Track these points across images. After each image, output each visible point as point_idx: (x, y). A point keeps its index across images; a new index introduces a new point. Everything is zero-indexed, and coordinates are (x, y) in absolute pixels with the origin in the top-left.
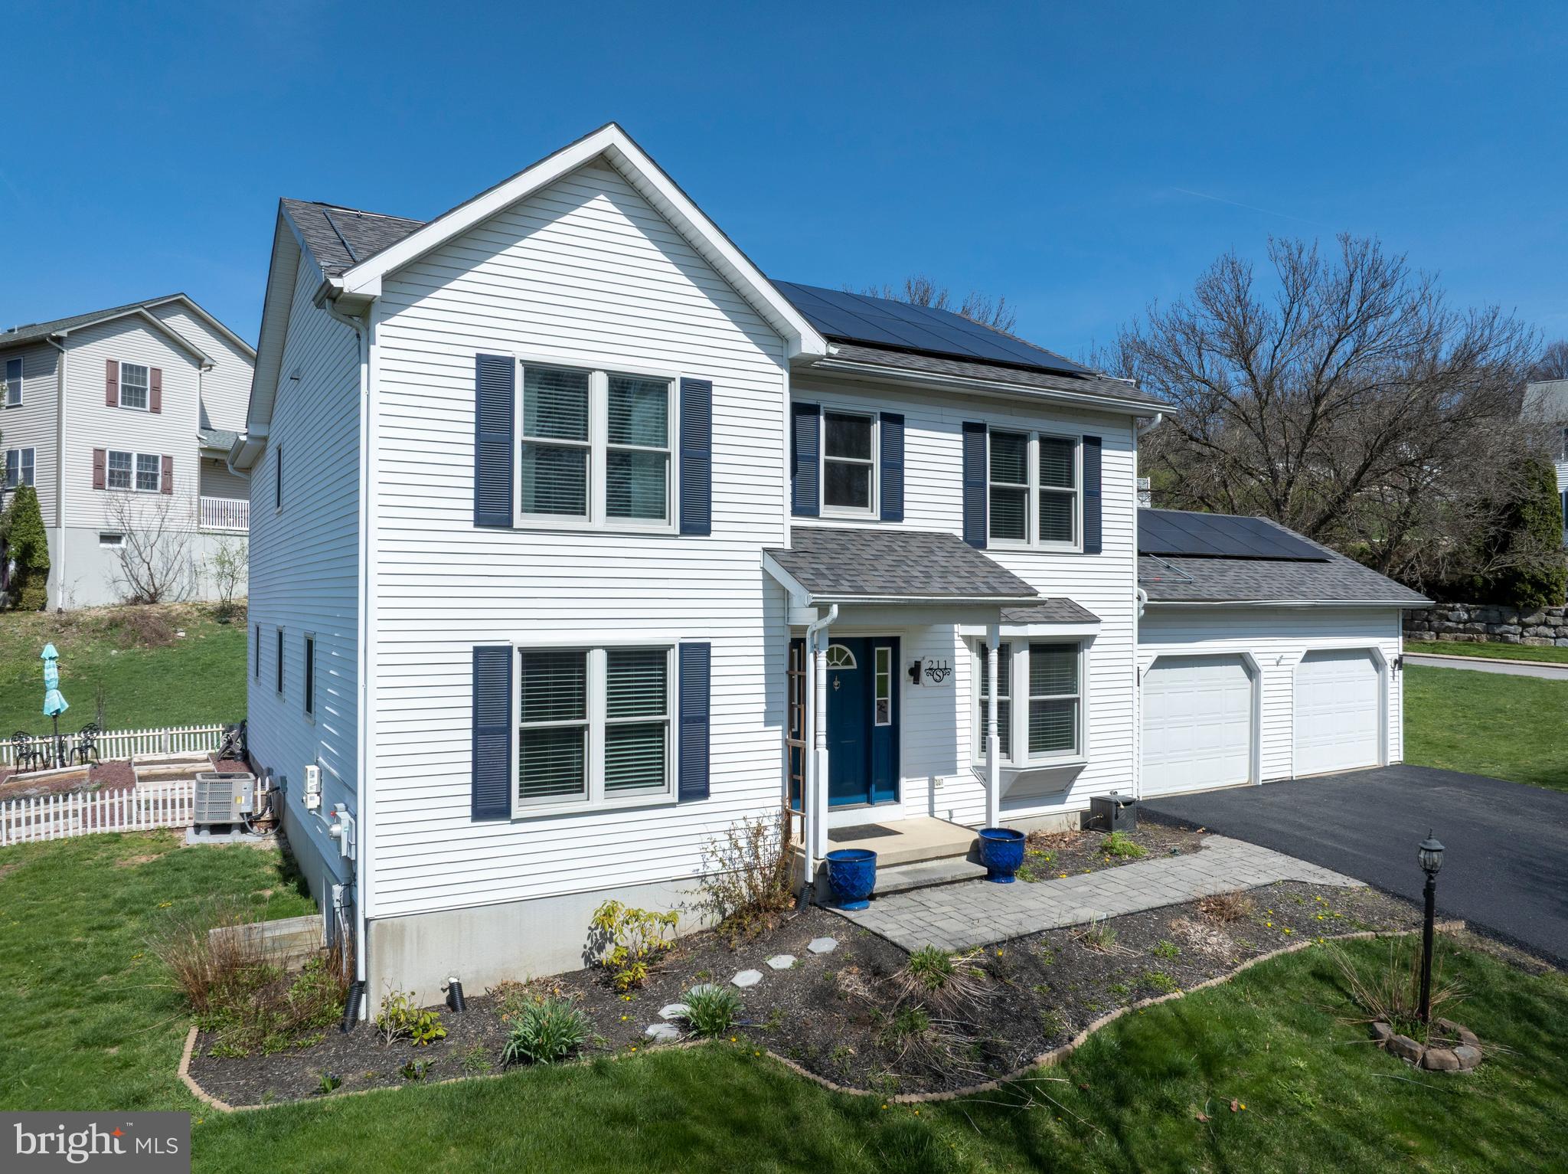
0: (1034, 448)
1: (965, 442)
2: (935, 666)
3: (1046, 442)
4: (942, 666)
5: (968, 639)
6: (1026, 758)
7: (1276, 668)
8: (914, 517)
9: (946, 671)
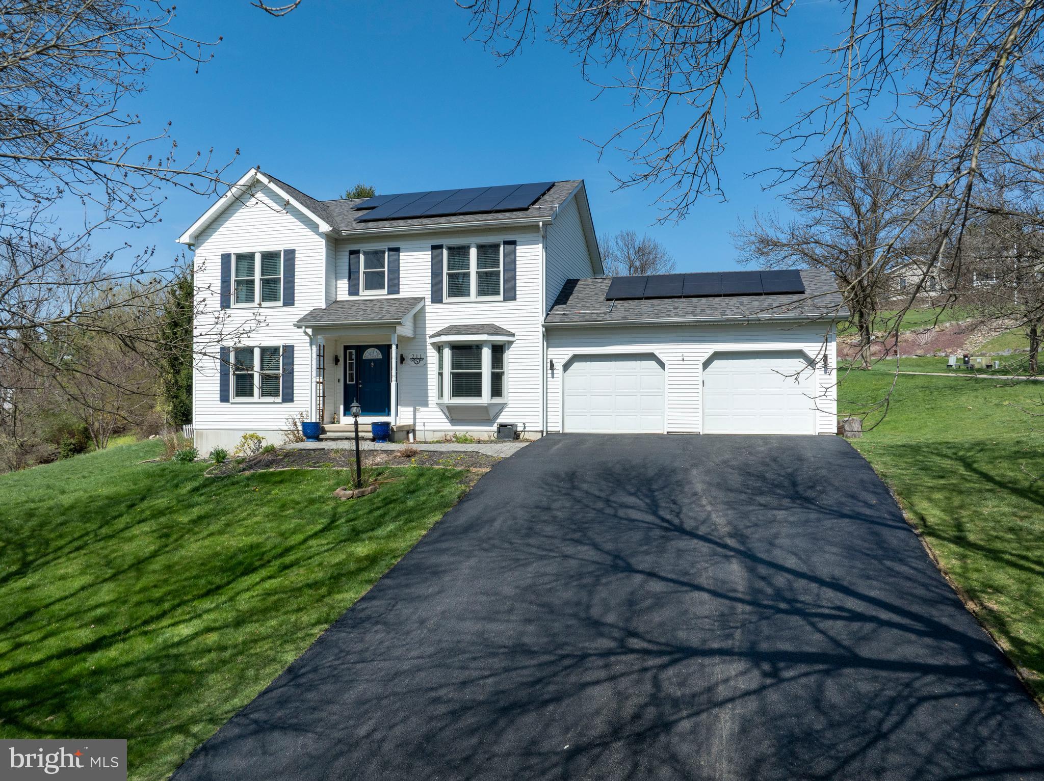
0: (473, 252)
1: (431, 254)
3: (481, 248)
5: (433, 344)
6: (447, 399)
7: (682, 362)
8: (406, 291)
9: (421, 359)
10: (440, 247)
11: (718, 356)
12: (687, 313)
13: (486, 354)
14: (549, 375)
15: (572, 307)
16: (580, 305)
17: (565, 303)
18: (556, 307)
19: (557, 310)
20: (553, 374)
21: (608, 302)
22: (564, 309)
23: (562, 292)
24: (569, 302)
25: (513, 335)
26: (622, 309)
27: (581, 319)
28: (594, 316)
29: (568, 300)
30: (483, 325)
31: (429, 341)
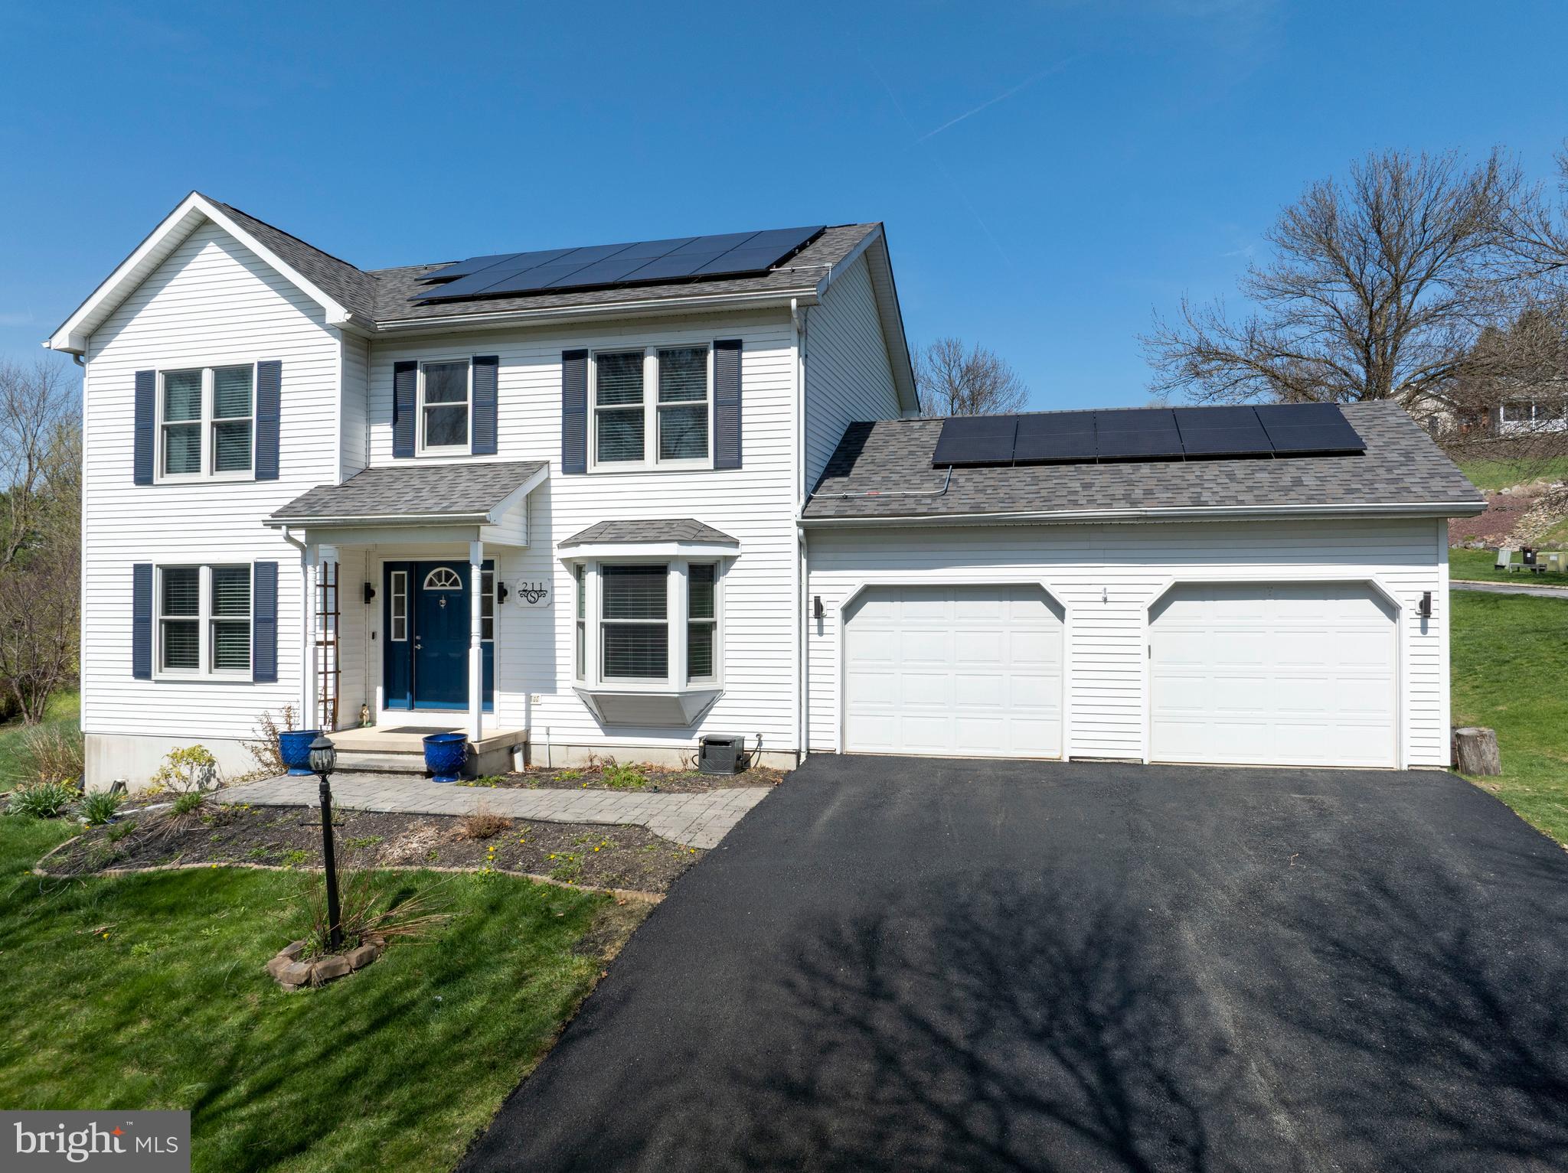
0: (651, 365)
1: (564, 370)
2: (529, 588)
3: (665, 356)
4: (537, 588)
5: (566, 561)
6: (595, 681)
7: (1102, 606)
8: (510, 449)
9: (541, 593)
10: (581, 355)
11: (1182, 591)
12: (1113, 498)
13: (677, 585)
14: (814, 629)
15: (862, 482)
16: (877, 478)
17: (846, 473)
18: (827, 483)
19: (829, 489)
20: (820, 626)
21: (938, 472)
22: (845, 488)
23: (839, 449)
24: (854, 471)
25: (735, 543)
26: (970, 486)
27: (881, 510)
28: (910, 504)
29: (851, 465)
30: (670, 523)
31: (558, 554)
